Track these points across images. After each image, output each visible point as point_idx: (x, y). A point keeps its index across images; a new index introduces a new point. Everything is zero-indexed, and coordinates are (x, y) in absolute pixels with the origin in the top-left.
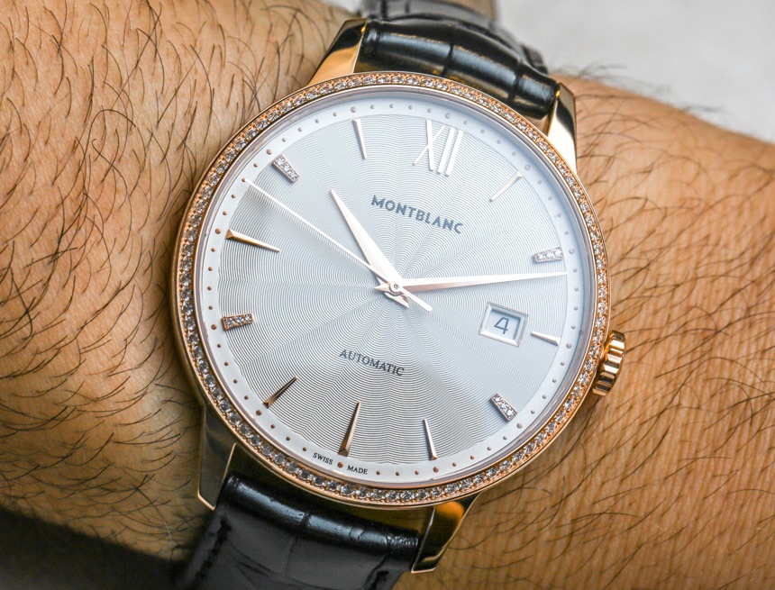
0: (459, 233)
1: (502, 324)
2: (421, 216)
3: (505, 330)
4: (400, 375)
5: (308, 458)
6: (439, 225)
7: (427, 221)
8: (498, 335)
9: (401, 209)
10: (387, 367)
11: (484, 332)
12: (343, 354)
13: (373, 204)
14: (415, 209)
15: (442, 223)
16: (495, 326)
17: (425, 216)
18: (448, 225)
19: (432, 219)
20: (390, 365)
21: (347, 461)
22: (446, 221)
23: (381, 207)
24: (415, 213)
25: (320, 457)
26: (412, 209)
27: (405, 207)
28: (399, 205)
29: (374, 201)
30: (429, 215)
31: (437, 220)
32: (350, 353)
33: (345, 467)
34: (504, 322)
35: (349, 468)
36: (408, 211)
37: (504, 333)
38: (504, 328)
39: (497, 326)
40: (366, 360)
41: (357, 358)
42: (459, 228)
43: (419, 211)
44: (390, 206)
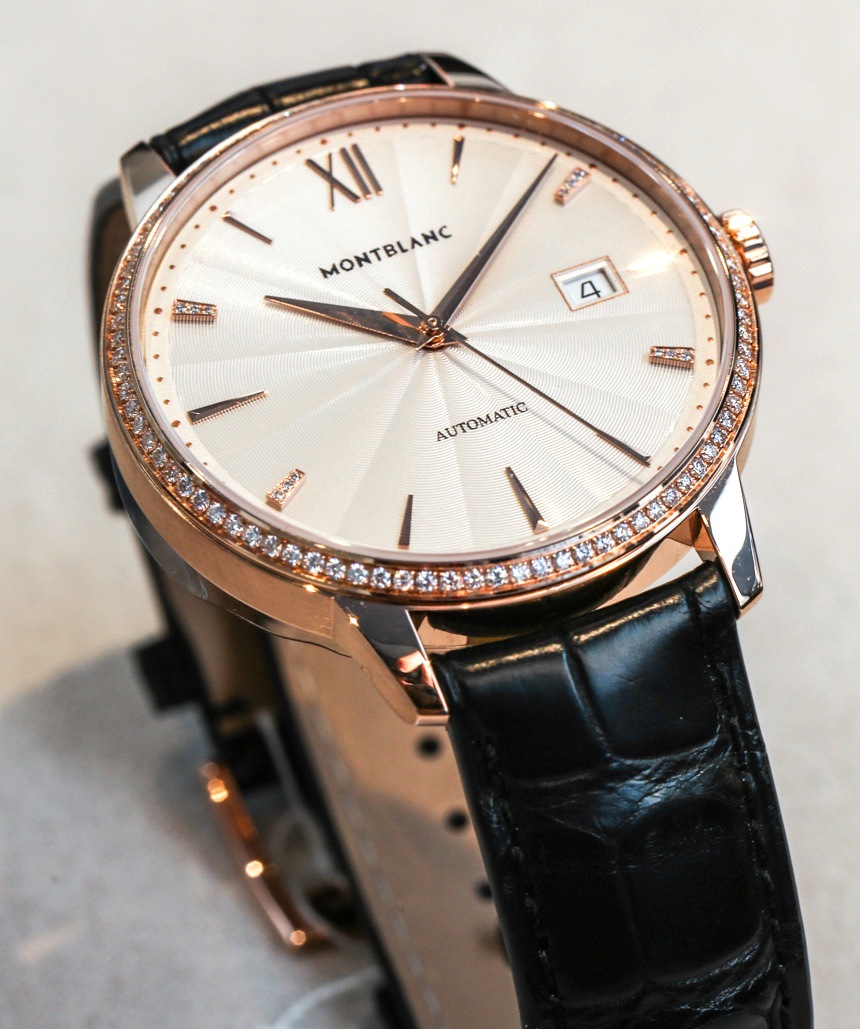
0: (450, 236)
6: (421, 245)
7: (404, 251)
9: (363, 260)
10: (503, 414)
12: (440, 436)
13: (326, 277)
14: (378, 249)
15: (421, 240)
16: (583, 297)
17: (397, 248)
18: (430, 237)
19: (407, 245)
20: (505, 409)
22: (424, 235)
23: (338, 272)
24: (382, 253)
26: (375, 251)
27: (365, 254)
28: (356, 257)
29: (325, 273)
30: (398, 243)
31: (414, 242)
32: (447, 429)
36: (372, 257)
37: (599, 296)
38: (593, 291)
39: (585, 294)
40: (472, 424)
41: (459, 429)
42: (445, 232)
43: (385, 248)
44: (347, 265)
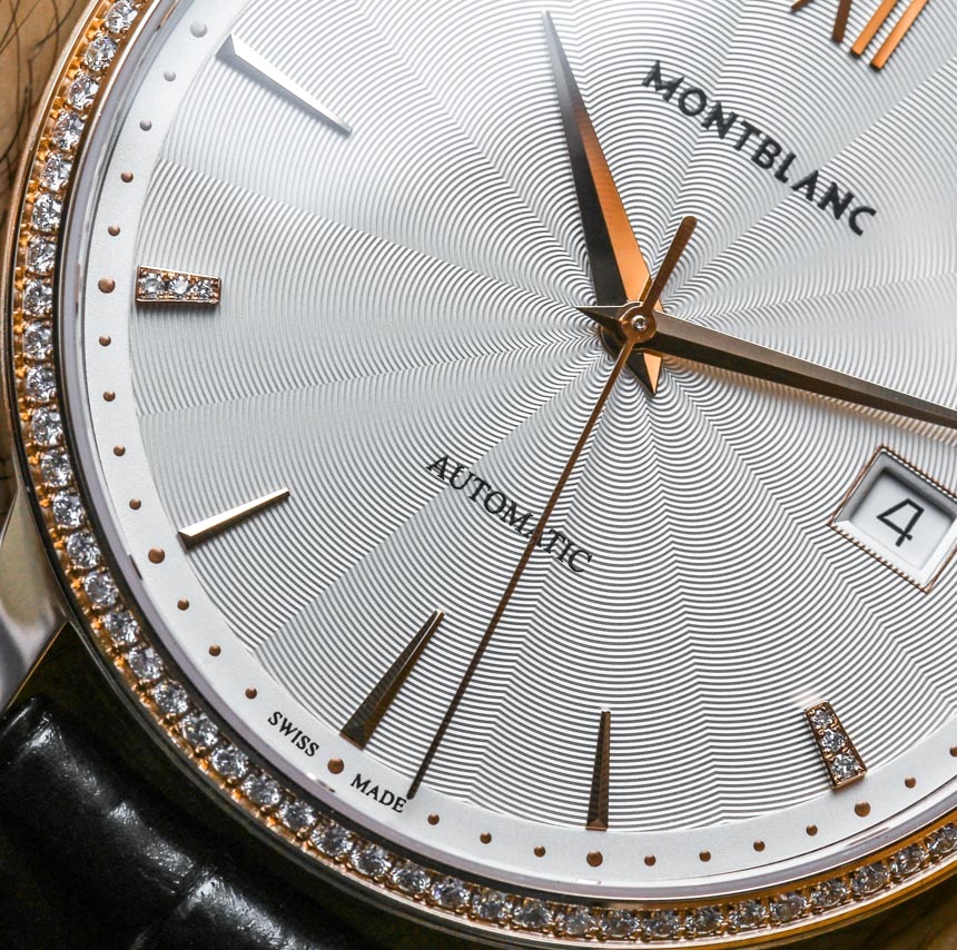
0: (859, 232)
1: (902, 518)
2: (769, 155)
3: (905, 535)
4: (574, 569)
5: (253, 719)
6: (810, 196)
7: (781, 176)
8: (880, 540)
9: (720, 121)
10: (546, 538)
11: (845, 525)
12: (439, 466)
13: (646, 84)
14: (758, 132)
15: (821, 190)
16: (881, 517)
17: (779, 161)
18: (836, 201)
19: (796, 173)
20: (558, 535)
21: (358, 760)
22: (834, 188)
23: (667, 98)
24: (754, 143)
25: (287, 728)
26: (751, 130)
27: (734, 117)
28: (719, 107)
29: (655, 74)
30: (791, 157)
31: (811, 181)
32: (460, 468)
33: (348, 775)
34: (909, 511)
35: (359, 783)
36: (737, 131)
37: (899, 543)
38: (904, 529)
39: (887, 517)
40: (496, 501)
41: (473, 486)
42: (861, 219)
43: (769, 141)
44: (693, 102)
